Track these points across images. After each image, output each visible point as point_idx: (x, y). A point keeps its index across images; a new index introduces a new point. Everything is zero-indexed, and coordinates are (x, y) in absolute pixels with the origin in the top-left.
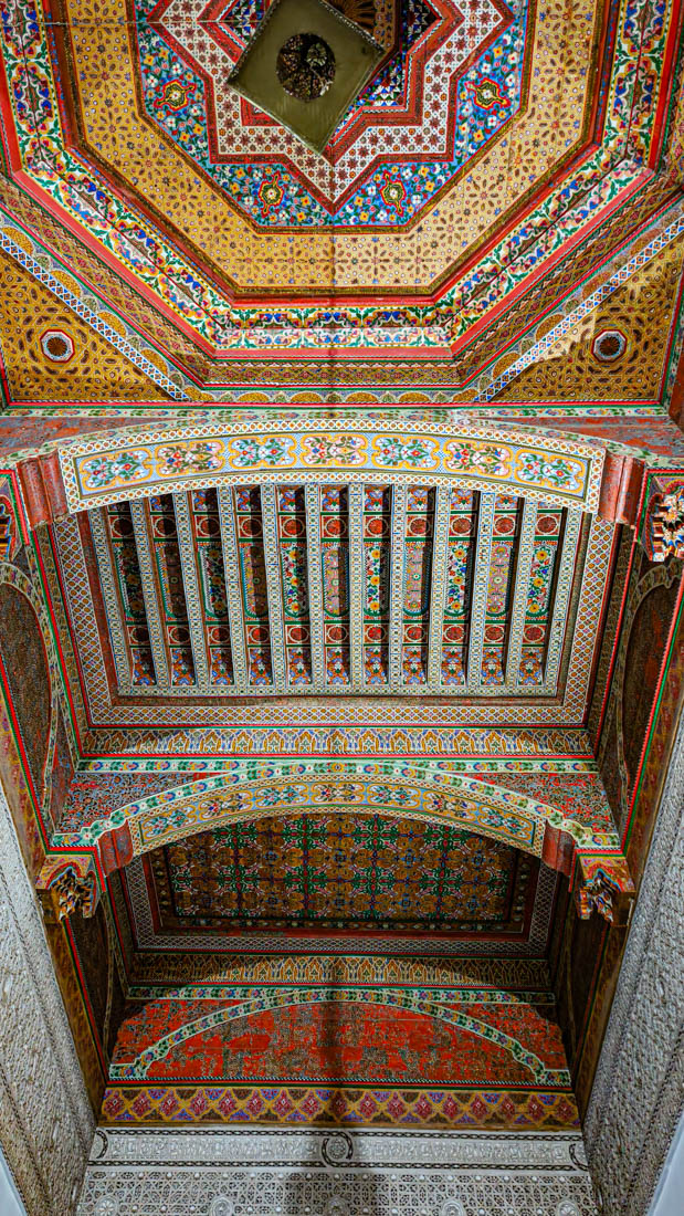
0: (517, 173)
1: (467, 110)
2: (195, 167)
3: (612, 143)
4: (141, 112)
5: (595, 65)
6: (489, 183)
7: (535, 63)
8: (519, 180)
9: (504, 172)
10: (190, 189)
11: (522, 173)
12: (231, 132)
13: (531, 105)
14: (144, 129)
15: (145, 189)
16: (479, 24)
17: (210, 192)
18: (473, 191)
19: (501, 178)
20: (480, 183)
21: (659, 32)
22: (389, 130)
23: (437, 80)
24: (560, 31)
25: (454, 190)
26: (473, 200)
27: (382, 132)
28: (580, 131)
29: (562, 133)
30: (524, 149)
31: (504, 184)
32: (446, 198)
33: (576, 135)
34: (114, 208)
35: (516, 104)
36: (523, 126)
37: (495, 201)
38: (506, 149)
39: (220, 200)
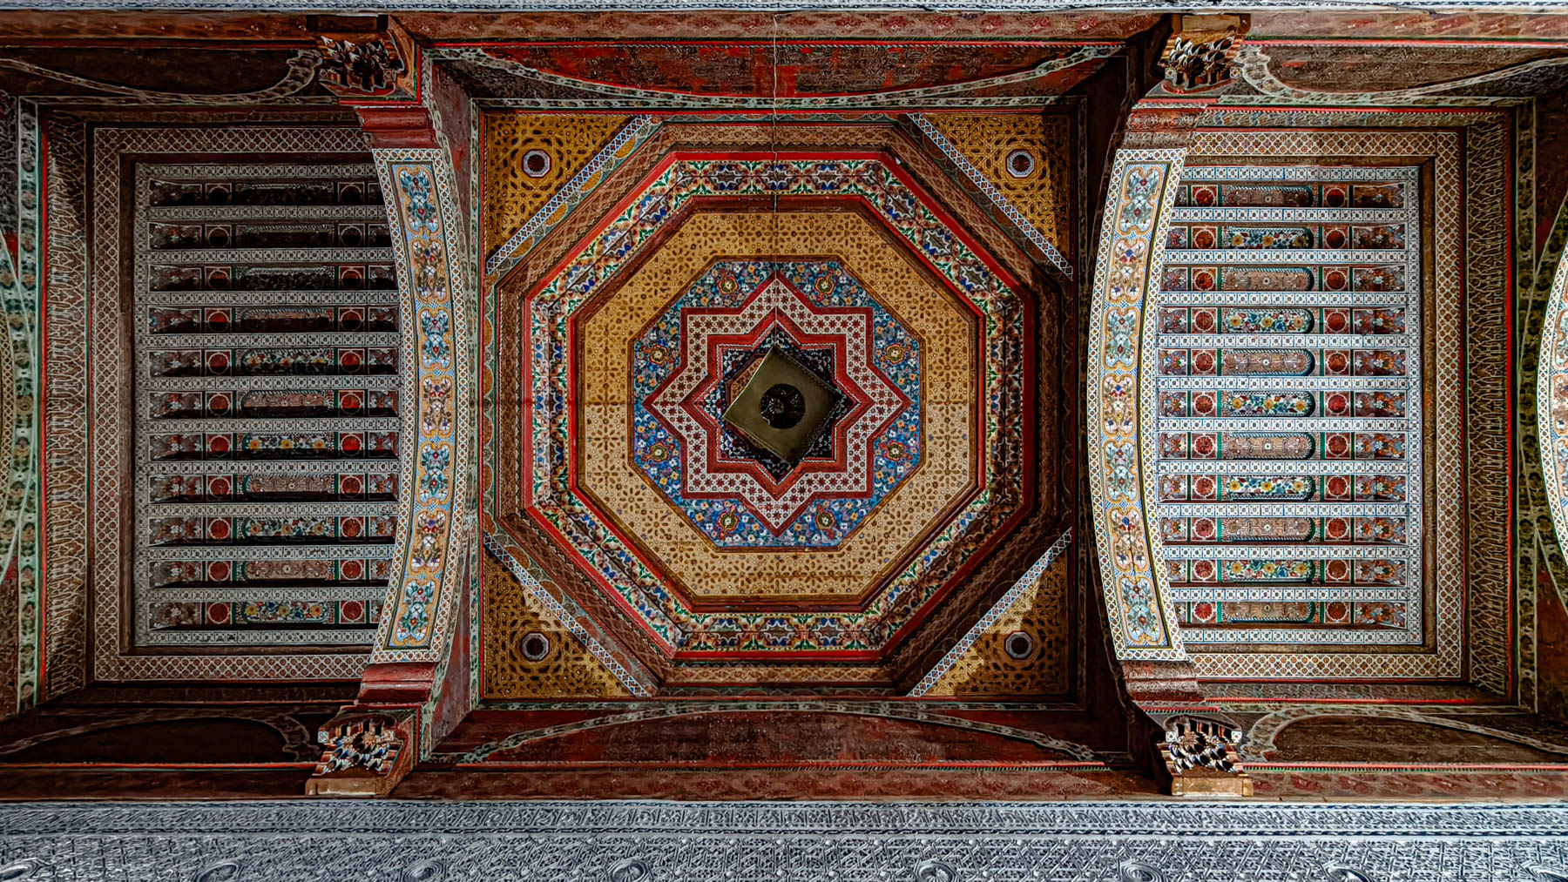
0: (673, 550)
1: (718, 507)
2: (678, 295)
3: (693, 620)
4: (717, 258)
5: (747, 599)
6: (665, 528)
7: (748, 555)
8: (668, 551)
9: (674, 539)
10: (663, 290)
11: (673, 553)
12: (703, 326)
13: (720, 555)
14: (705, 259)
15: (662, 253)
16: (773, 511)
17: (661, 306)
18: (660, 516)
19: (669, 537)
20: (665, 521)
21: (768, 644)
22: (704, 448)
23: (738, 483)
24: (769, 571)
25: (661, 501)
26: (653, 516)
27: (702, 442)
28: (703, 595)
29: (700, 581)
30: (690, 553)
31: (665, 540)
32: (656, 495)
33: (699, 592)
34: (648, 228)
35: (721, 544)
36: (706, 550)
37: (652, 533)
38: (690, 539)
39: (654, 313)
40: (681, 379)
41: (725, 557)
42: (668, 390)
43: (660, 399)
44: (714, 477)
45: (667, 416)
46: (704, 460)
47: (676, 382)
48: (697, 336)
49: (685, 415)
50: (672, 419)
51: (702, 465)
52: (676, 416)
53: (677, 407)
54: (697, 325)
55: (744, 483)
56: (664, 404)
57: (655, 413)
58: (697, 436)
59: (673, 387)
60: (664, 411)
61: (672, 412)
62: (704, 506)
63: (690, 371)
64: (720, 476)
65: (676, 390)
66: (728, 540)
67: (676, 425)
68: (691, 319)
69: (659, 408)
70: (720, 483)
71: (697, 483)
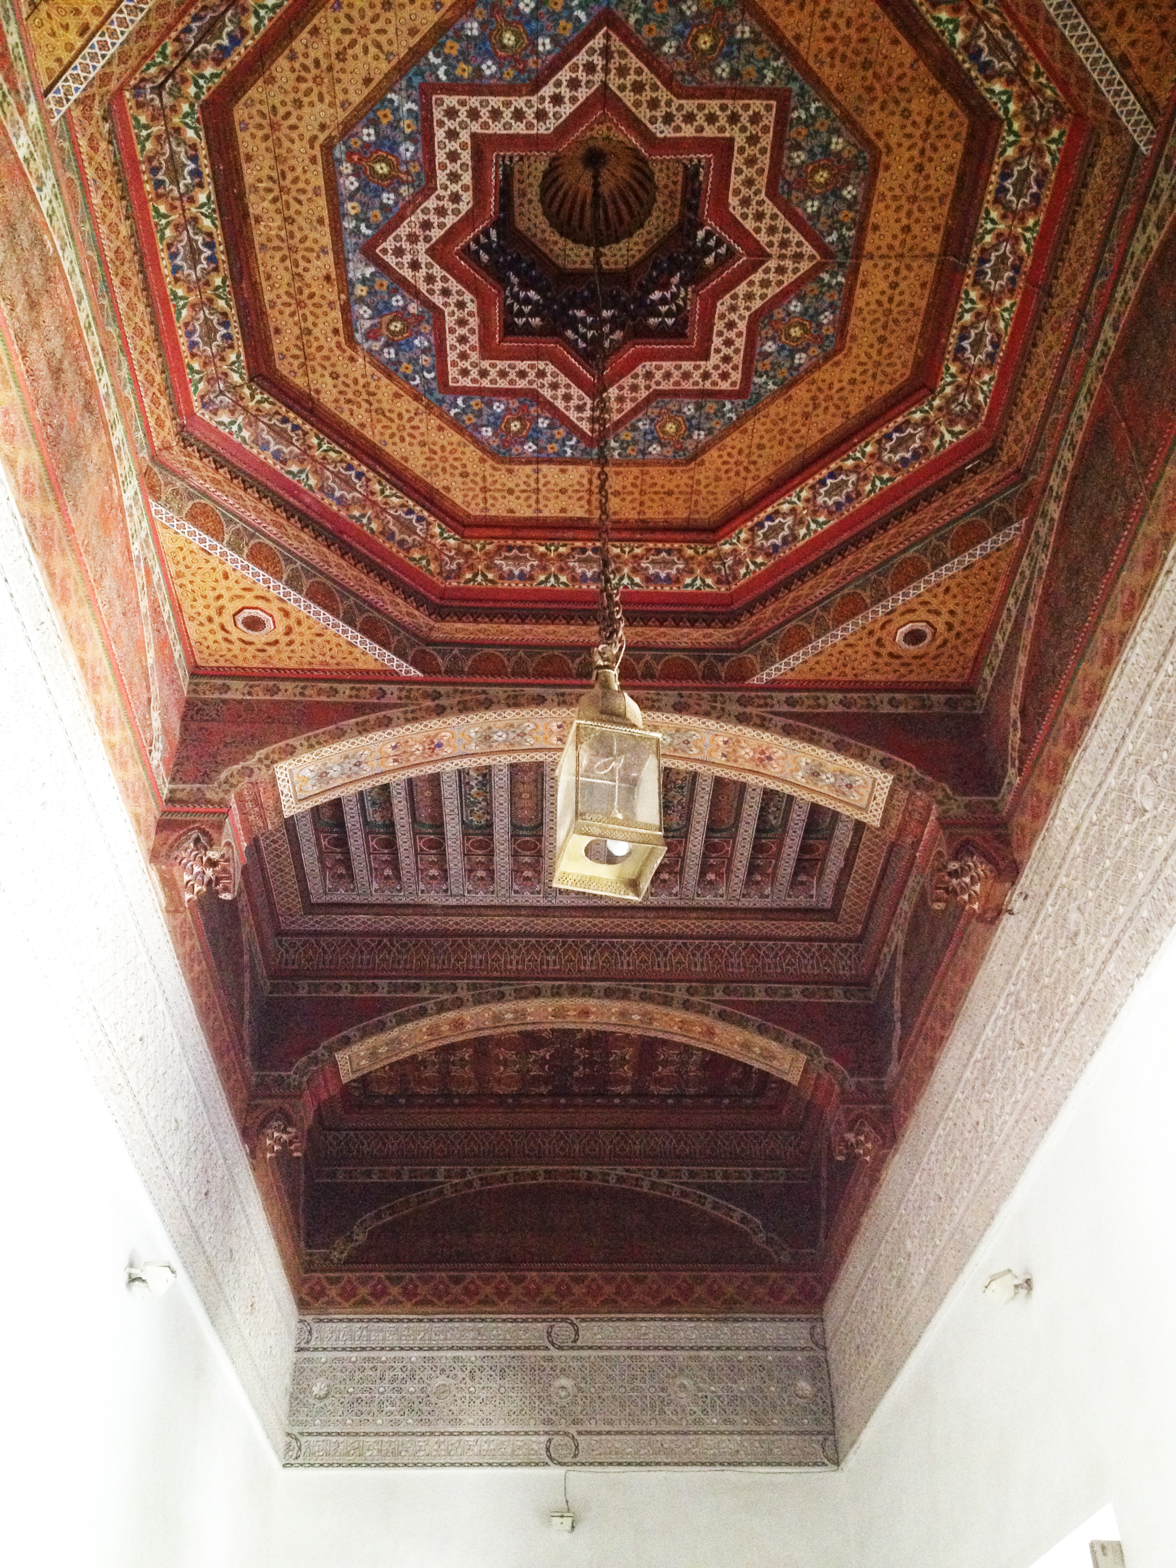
12: (752, 129)
13: (317, 152)
16: (406, 245)
18: (382, 39)
19: (341, 56)
20: (373, 50)
22: (519, 128)
23: (455, 188)
36: (323, 127)
37: (345, 23)
38: (341, 97)
40: (655, 88)
41: (313, 160)
42: (634, 62)
43: (617, 43)
44: (463, 146)
45: (582, 58)
46: (496, 128)
47: (647, 75)
48: (734, 119)
49: (583, 94)
50: (575, 68)
51: (485, 125)
52: (582, 76)
53: (598, 77)
54: (755, 119)
55: (455, 198)
56: (606, 53)
57: (590, 34)
58: (541, 115)
59: (639, 72)
60: (591, 52)
61: (590, 68)
62: (408, 125)
63: (669, 103)
64: (466, 156)
65: (632, 77)
66: (346, 168)
67: (564, 75)
68: (768, 108)
69: (598, 42)
70: (453, 156)
71: (451, 113)
